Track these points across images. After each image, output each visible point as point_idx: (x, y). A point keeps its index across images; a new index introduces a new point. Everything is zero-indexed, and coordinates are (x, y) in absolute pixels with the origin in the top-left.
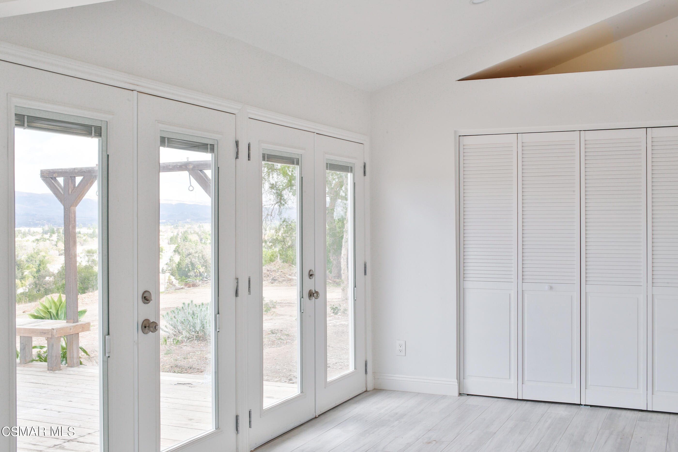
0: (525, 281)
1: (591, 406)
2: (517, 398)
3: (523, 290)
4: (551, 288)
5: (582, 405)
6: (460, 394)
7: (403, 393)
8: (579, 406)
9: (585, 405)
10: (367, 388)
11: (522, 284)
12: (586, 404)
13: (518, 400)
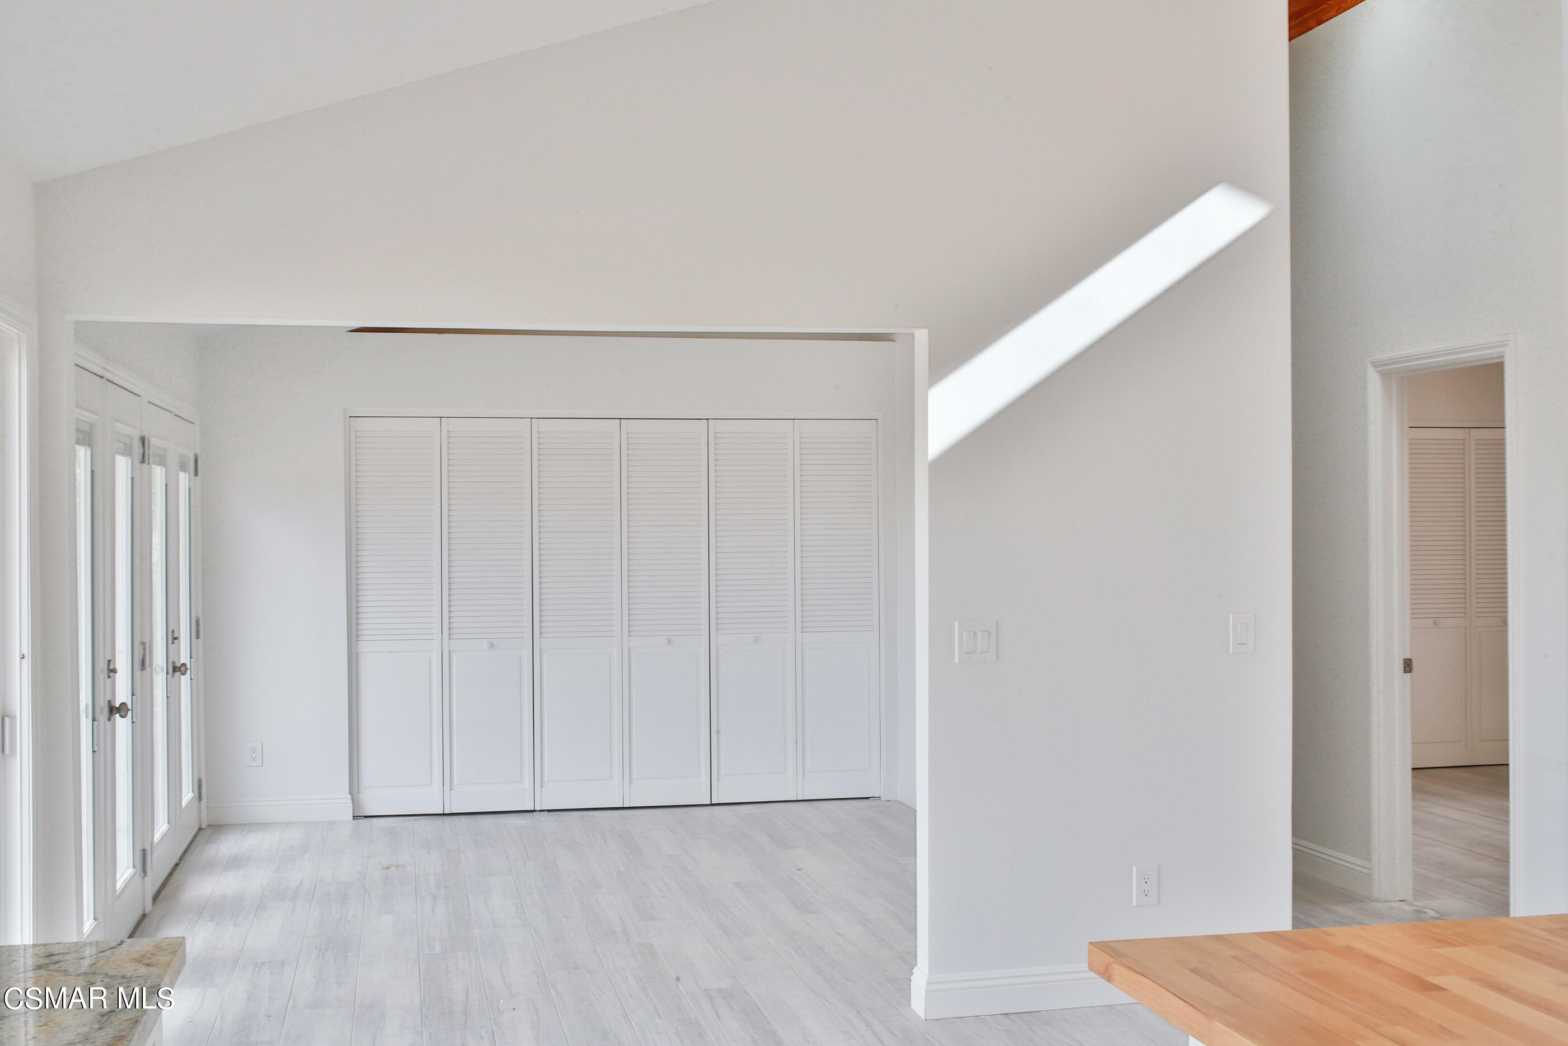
0: (453, 637)
1: (549, 811)
2: (442, 813)
3: (451, 650)
4: (492, 645)
5: (536, 811)
6: (355, 817)
7: (263, 826)
8: (531, 814)
9: (540, 811)
10: (201, 825)
11: (449, 642)
12: (542, 809)
13: (444, 814)
